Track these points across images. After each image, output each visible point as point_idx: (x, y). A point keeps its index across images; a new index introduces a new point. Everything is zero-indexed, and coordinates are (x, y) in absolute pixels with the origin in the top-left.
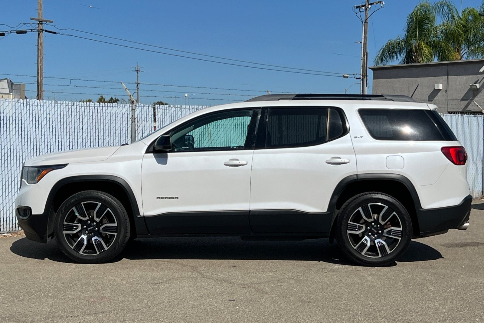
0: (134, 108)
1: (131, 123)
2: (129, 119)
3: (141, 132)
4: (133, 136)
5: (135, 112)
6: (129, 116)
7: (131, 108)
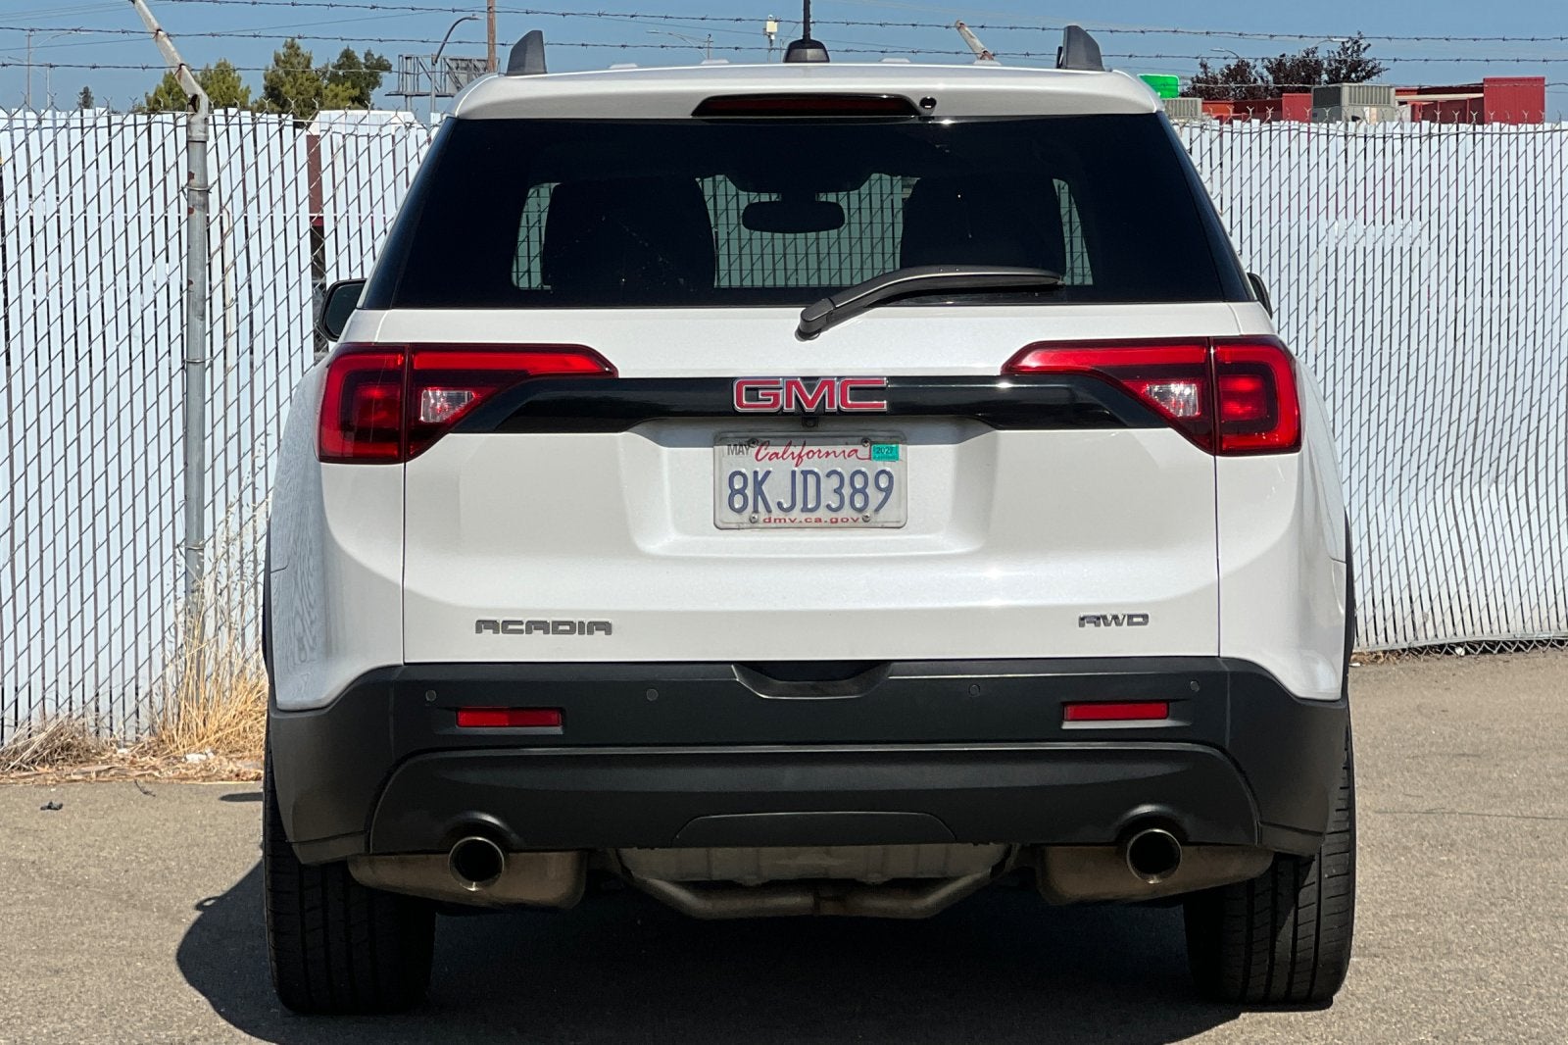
0: (198, 134)
1: (184, 217)
2: (172, 194)
3: (242, 260)
4: (196, 280)
5: (205, 154)
6: (171, 178)
7: (182, 132)
